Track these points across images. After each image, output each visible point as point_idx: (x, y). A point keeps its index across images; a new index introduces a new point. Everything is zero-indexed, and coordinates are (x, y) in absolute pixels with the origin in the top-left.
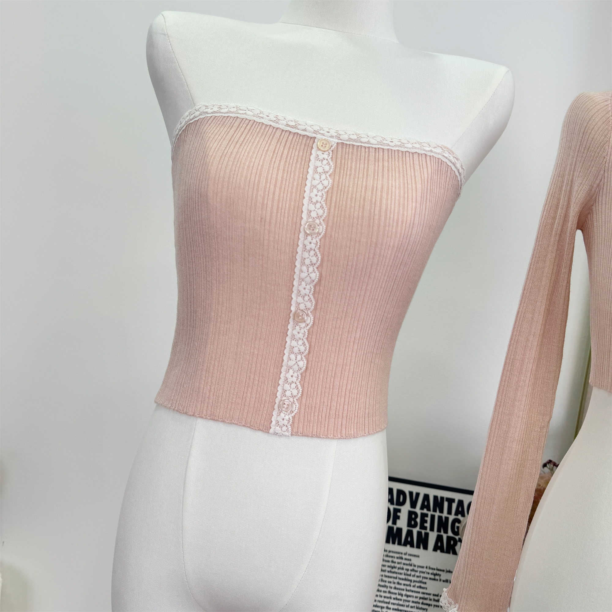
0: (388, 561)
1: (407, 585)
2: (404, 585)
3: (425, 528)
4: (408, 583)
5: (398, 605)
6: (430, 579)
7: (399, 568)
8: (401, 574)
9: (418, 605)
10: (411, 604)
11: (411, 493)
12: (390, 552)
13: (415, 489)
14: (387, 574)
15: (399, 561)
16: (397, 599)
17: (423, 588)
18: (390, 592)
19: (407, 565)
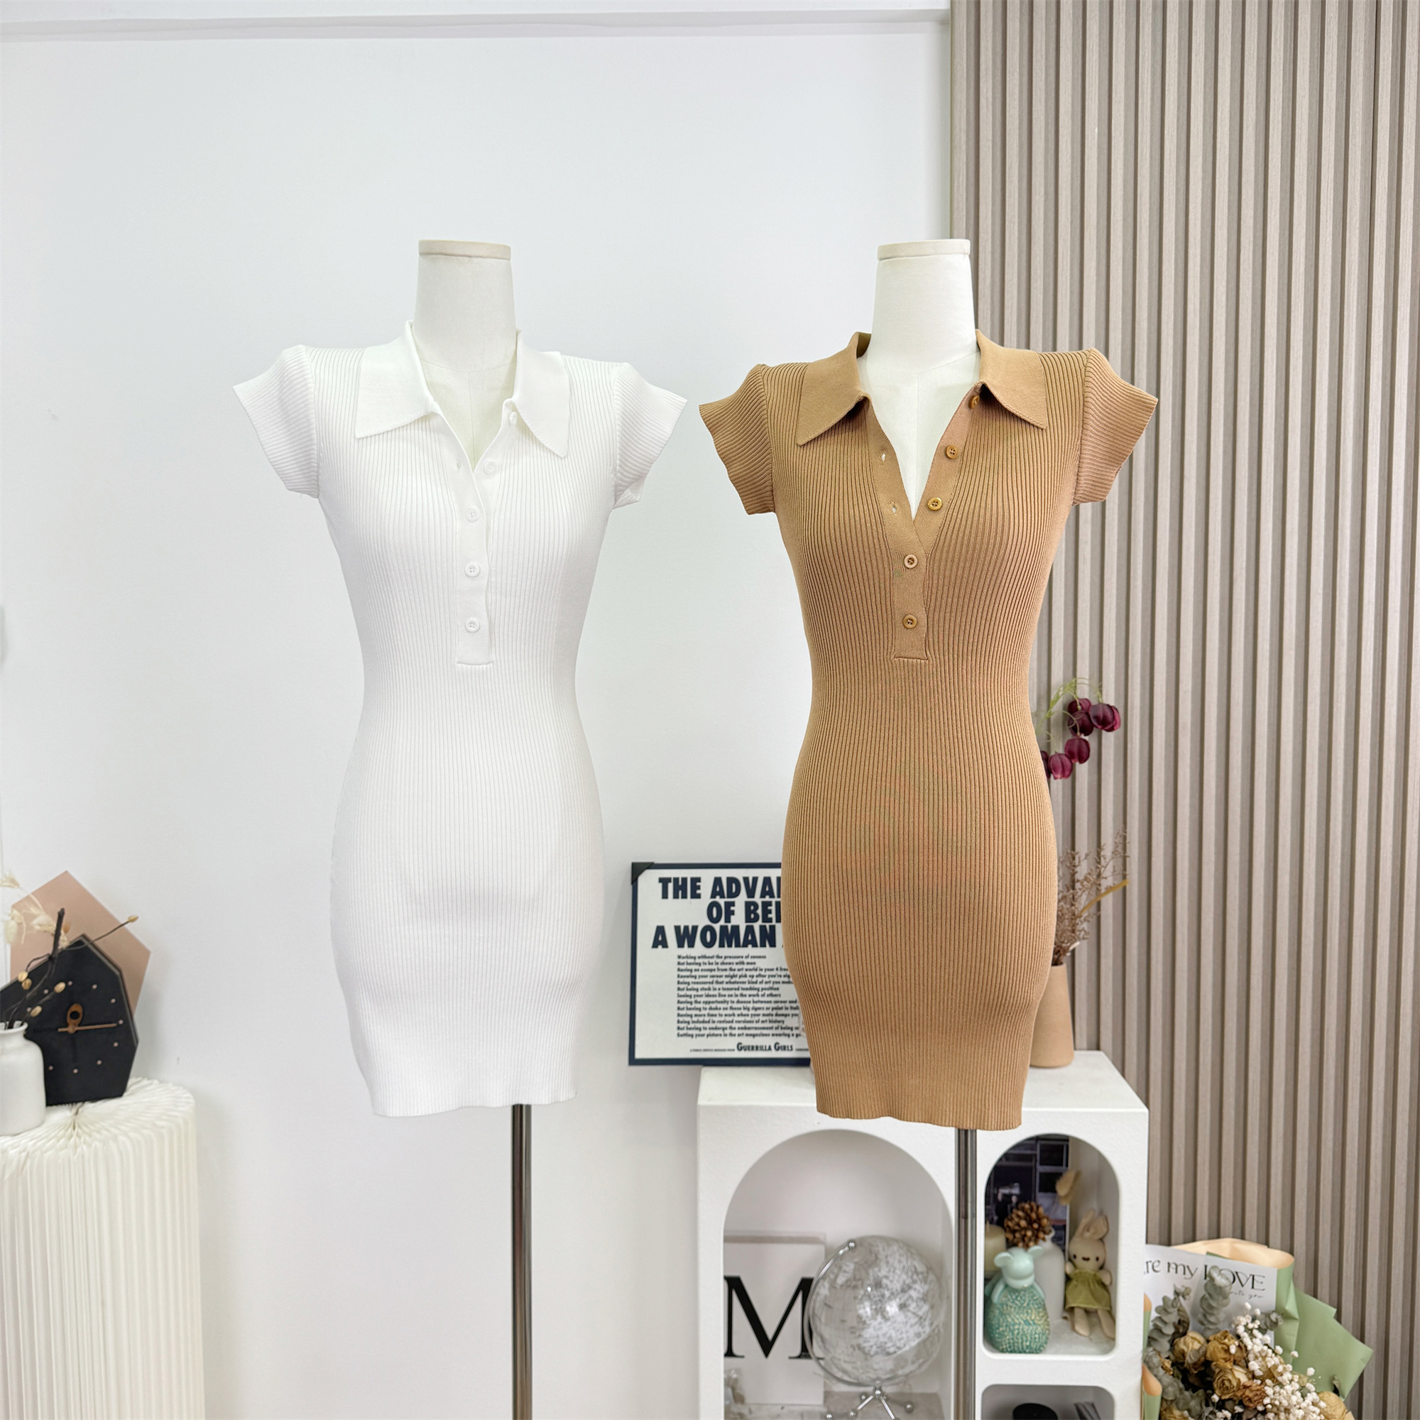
0: (726, 970)
1: (754, 996)
2: (750, 996)
3: (770, 920)
4: (755, 992)
5: (744, 1022)
6: (784, 982)
7: (740, 977)
8: (744, 983)
9: (771, 1018)
10: (762, 1018)
11: (746, 879)
12: (726, 957)
13: (750, 873)
14: (725, 986)
15: (740, 967)
16: (742, 1015)
17: (776, 995)
18: (731, 1008)
19: (750, 970)
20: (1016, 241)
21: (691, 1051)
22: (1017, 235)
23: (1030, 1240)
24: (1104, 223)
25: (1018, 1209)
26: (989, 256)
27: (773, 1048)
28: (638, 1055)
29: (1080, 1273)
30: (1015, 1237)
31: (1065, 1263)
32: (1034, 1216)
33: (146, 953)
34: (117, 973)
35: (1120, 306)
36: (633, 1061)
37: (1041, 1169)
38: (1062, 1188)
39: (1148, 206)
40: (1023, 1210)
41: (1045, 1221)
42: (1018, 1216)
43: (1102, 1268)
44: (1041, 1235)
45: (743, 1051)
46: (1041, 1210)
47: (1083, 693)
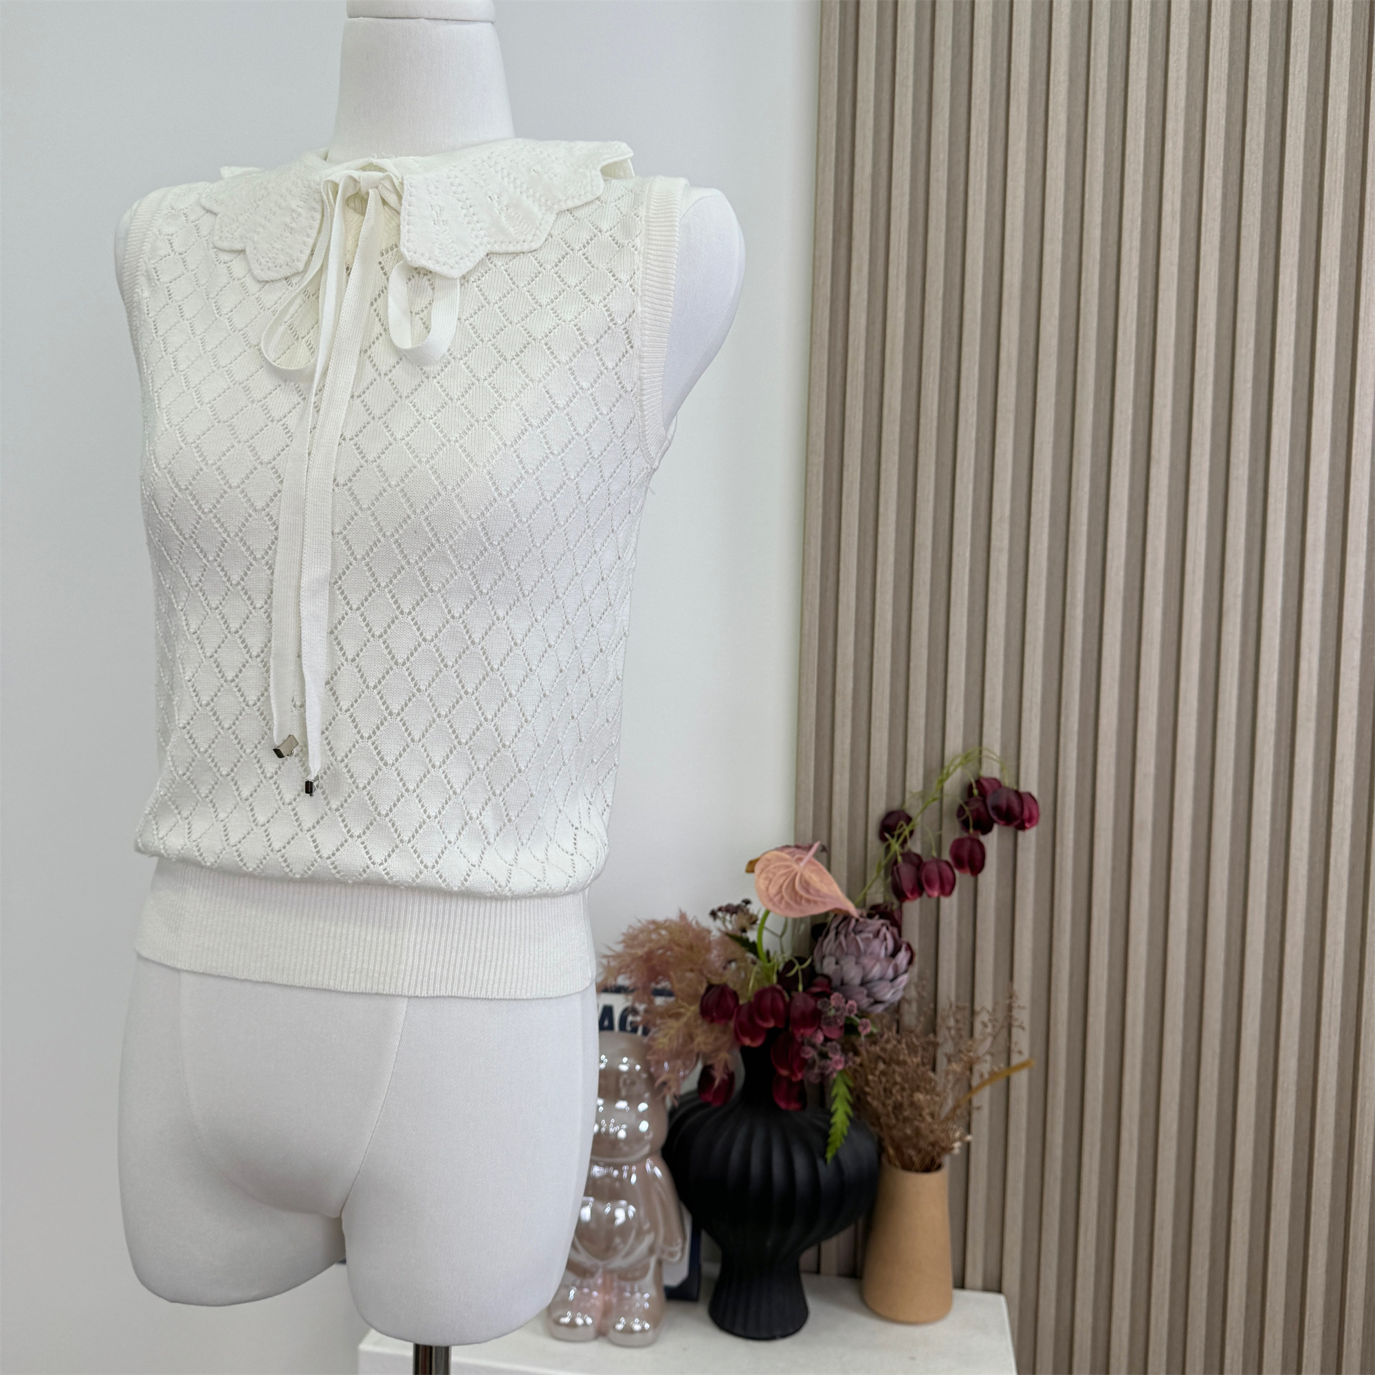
47: (992, 769)
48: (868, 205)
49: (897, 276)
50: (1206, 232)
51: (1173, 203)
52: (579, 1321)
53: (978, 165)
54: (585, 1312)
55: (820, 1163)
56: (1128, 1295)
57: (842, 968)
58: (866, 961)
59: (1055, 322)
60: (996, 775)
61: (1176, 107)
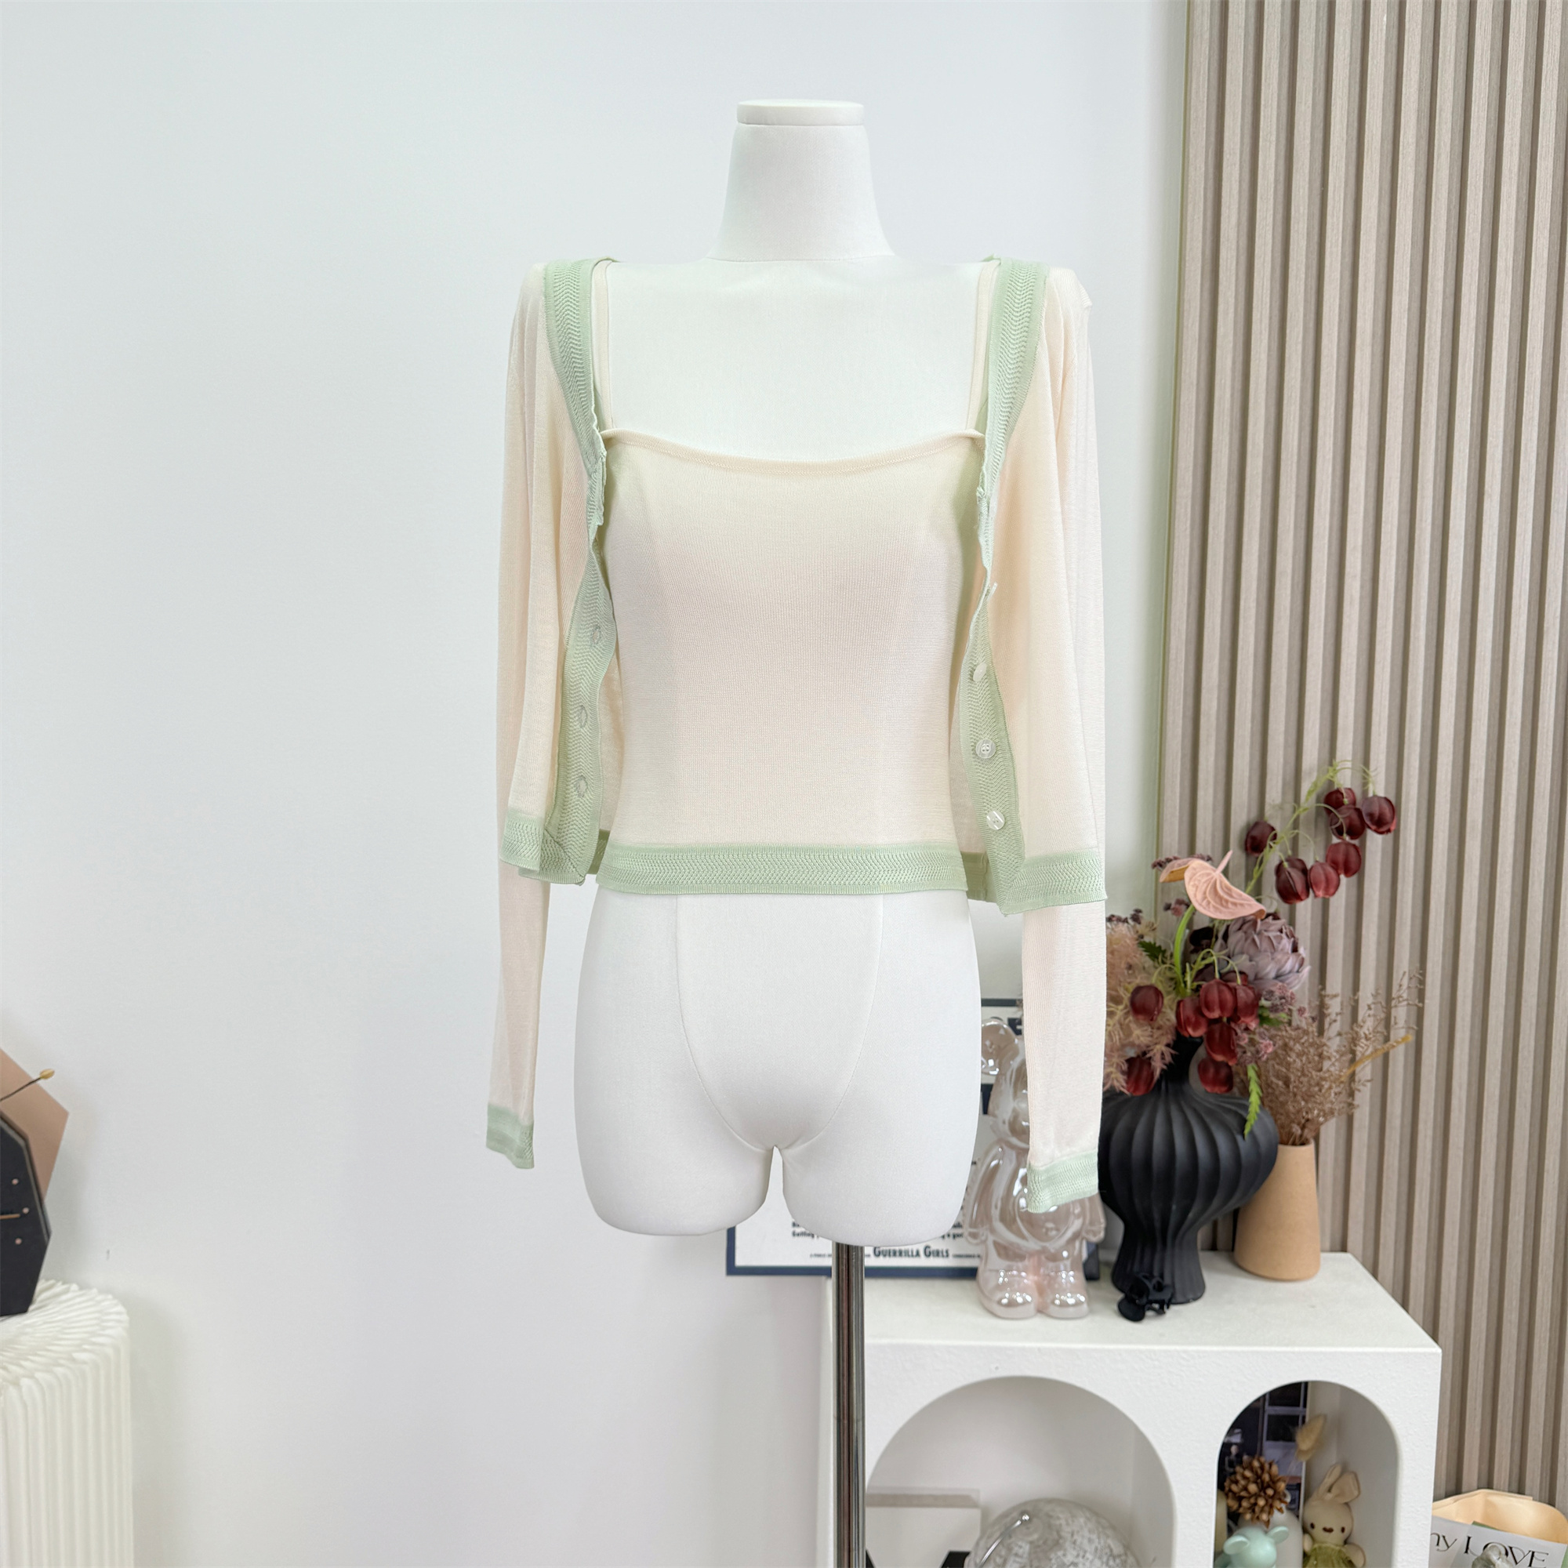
20: (1273, 165)
21: (811, 1256)
22: (1273, 159)
23: (1262, 1510)
24: (1389, 147)
25: (1244, 1469)
26: (1236, 186)
27: (922, 1253)
28: (740, 1261)
29: (1320, 1548)
30: (1240, 1506)
31: (1303, 1538)
32: (1266, 1477)
33: (63, 1115)
34: (21, 1142)
35: (1409, 261)
36: (732, 1269)
37: (1271, 1410)
38: (1305, 1440)
39: (1449, 125)
40: (1252, 1469)
41: (1282, 1486)
42: (1245, 1477)
43: (1346, 1542)
44: (1277, 1504)
45: (881, 1257)
46: (1275, 1469)
47: (1345, 780)
48: (1234, 254)
49: (1261, 321)
50: (1534, 287)
51: (1506, 259)
52: (1020, 1300)
53: (1335, 218)
54: (1022, 1291)
55: (1239, 1138)
56: (1456, 1243)
57: (1257, 962)
58: (1279, 956)
59: (1402, 367)
60: (1349, 786)
61: (1510, 171)
